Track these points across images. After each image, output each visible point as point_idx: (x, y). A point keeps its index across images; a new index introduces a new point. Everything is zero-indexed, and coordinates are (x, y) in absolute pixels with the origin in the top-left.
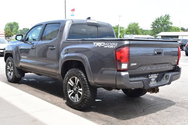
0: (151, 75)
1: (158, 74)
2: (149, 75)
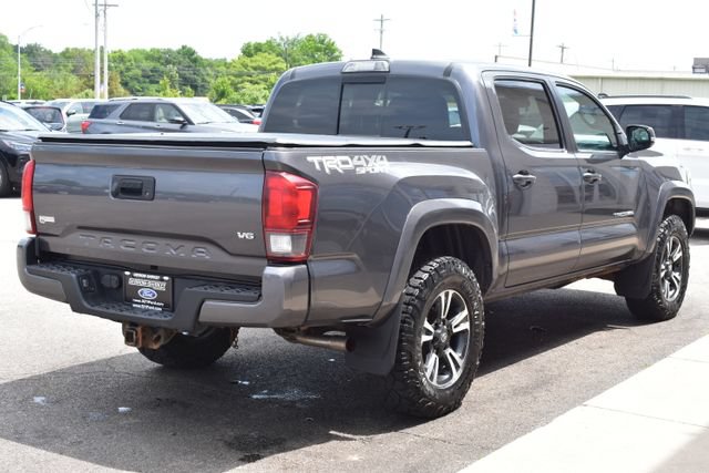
0: (136, 275)
1: (166, 278)
2: (127, 273)
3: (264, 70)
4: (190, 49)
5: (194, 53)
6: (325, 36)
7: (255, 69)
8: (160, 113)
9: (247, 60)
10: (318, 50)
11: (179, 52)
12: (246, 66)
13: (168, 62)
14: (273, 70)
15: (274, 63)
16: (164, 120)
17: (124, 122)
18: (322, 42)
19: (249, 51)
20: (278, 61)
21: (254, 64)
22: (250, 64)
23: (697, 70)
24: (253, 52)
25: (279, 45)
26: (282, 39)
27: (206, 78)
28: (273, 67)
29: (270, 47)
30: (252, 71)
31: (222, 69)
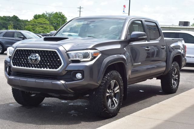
3: (41, 24)
4: (16, 16)
5: (17, 17)
6: (61, 13)
7: (38, 23)
8: (16, 35)
9: (36, 20)
10: (59, 17)
11: (12, 17)
12: (35, 22)
13: (9, 20)
14: (44, 24)
15: (44, 21)
16: (17, 37)
17: (4, 38)
18: (60, 15)
19: (36, 17)
20: (46, 21)
21: (38, 22)
22: (36, 22)
23: (180, 25)
24: (37, 17)
25: (46, 15)
26: (47, 13)
27: (22, 26)
28: (44, 22)
29: (43, 16)
30: (37, 24)
31: (27, 23)
